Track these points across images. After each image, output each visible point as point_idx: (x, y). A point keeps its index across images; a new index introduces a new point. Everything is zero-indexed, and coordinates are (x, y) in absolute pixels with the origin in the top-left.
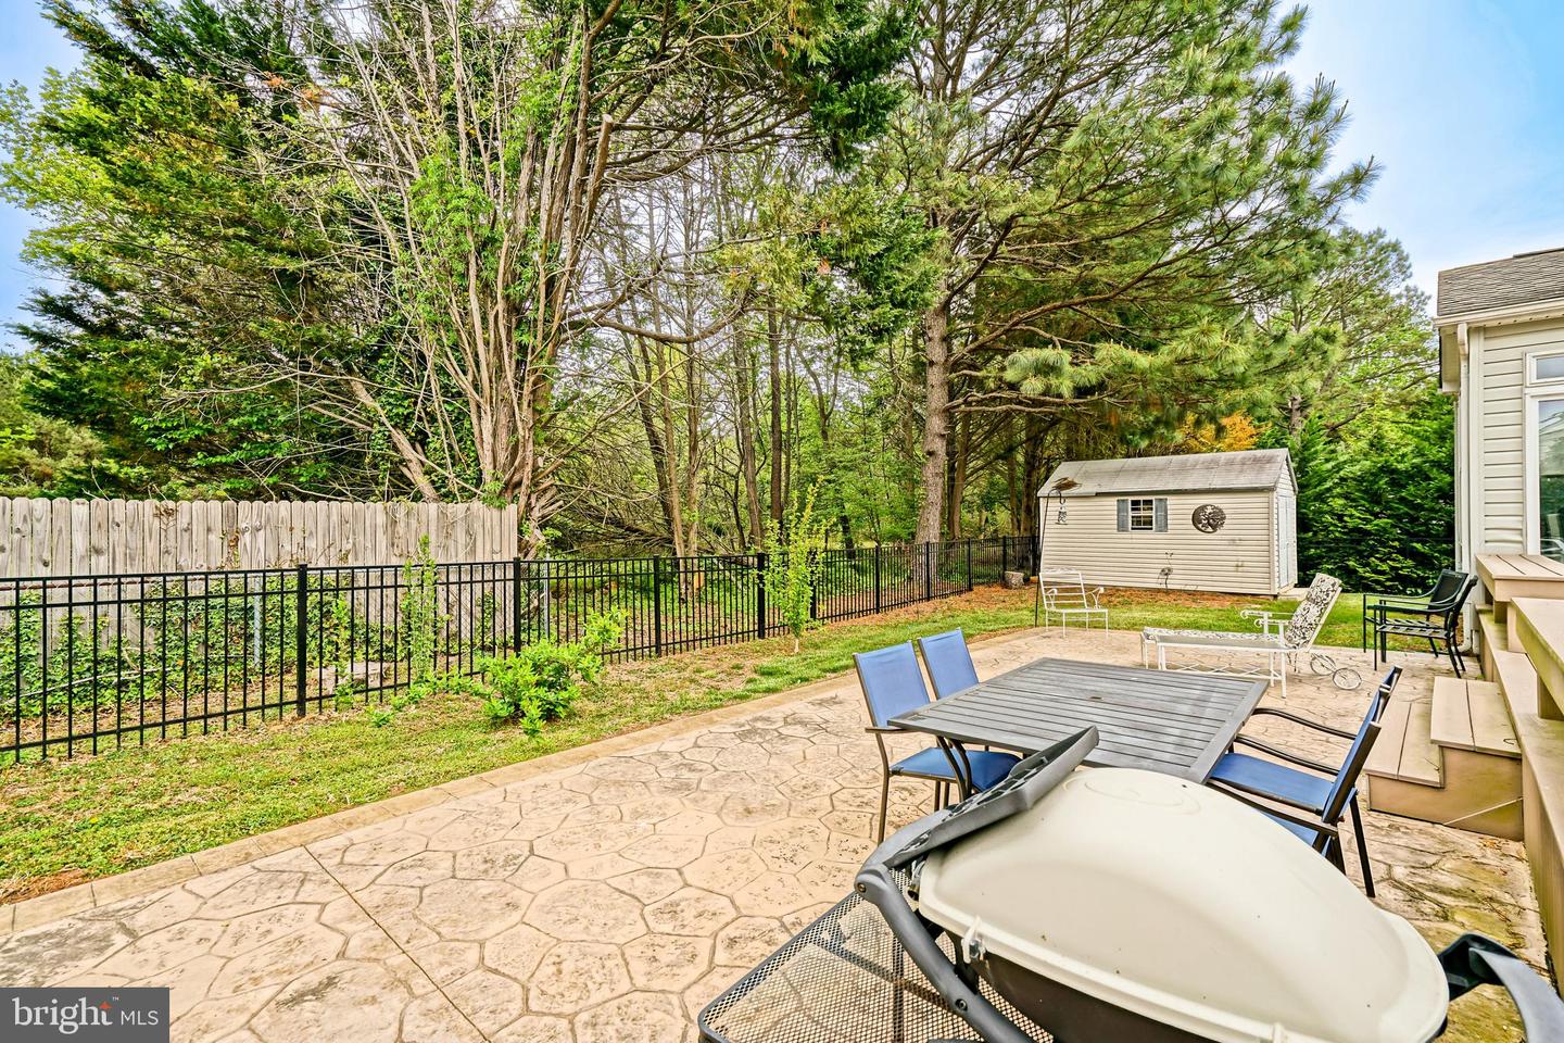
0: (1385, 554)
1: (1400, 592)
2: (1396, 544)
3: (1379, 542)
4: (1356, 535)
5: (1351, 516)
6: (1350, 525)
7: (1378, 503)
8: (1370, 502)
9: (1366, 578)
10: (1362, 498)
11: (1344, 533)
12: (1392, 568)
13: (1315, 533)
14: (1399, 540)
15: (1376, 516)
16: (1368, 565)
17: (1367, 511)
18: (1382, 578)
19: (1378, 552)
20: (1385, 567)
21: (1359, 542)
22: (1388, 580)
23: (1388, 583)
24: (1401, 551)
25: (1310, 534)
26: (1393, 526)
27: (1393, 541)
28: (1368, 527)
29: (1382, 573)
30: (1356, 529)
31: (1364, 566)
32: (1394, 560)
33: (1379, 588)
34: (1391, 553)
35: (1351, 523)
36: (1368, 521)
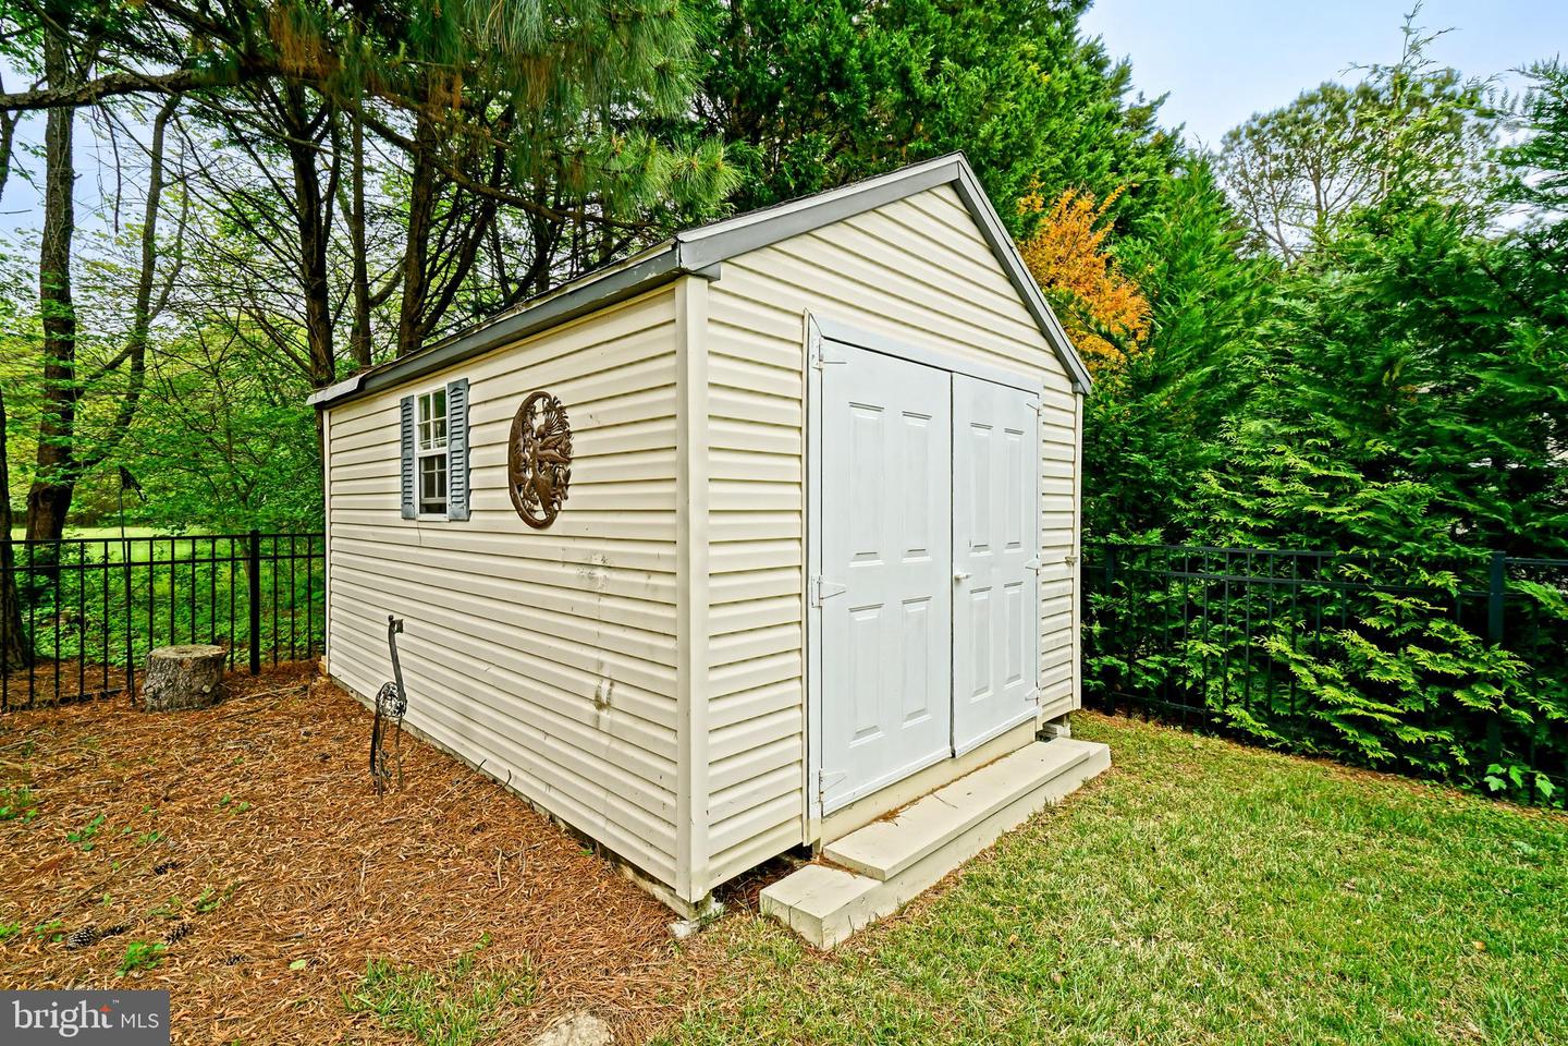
0: (1399, 617)
1: (1455, 776)
2: (1447, 579)
3: (1380, 567)
4: (1300, 542)
5: (1285, 474)
6: (1278, 506)
7: (1384, 425)
8: (1350, 421)
9: (1324, 705)
10: (1324, 405)
11: (1261, 533)
12: (1426, 678)
13: (1175, 535)
14: (1458, 566)
15: (1377, 470)
16: (1335, 653)
17: (1336, 448)
18: (1383, 712)
19: (1374, 607)
20: (1393, 670)
21: (1306, 566)
22: (1410, 718)
23: (1411, 735)
24: (1471, 615)
25: (1155, 535)
26: (1436, 509)
27: (1434, 567)
28: (1340, 512)
29: (1390, 693)
30: (1297, 521)
31: (1324, 654)
32: (1435, 645)
33: (1370, 745)
34: (1426, 617)
35: (1282, 497)
36: (1335, 490)
